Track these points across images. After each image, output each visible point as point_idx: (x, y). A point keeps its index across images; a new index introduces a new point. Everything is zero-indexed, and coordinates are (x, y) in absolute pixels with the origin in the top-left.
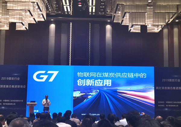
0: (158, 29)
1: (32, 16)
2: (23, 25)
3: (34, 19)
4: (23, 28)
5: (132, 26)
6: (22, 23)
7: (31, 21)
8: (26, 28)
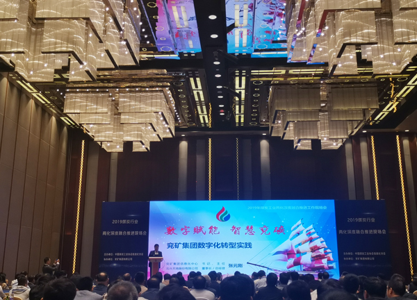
0: (337, 145)
1: (155, 131)
2: (143, 144)
3: (158, 135)
4: (143, 149)
5: (299, 142)
6: (141, 142)
7: (154, 137)
8: (147, 148)
